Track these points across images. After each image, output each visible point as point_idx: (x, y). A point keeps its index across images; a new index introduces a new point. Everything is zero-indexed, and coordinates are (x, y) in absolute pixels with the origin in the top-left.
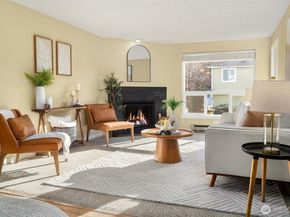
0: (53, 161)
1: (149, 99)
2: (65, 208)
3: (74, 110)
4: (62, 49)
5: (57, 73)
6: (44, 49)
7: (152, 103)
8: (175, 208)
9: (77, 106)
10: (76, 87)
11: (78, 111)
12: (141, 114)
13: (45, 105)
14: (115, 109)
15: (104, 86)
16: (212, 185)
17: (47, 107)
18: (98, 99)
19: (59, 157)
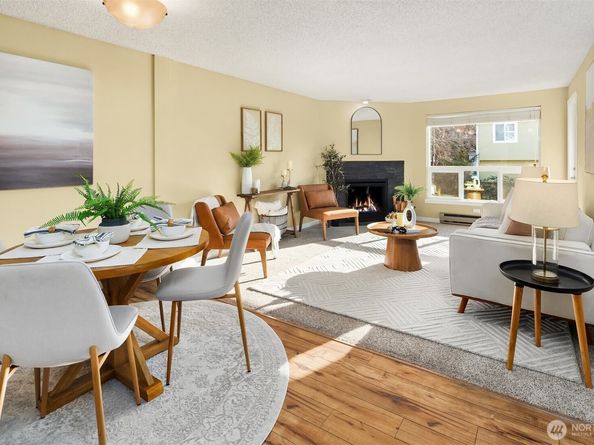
0: (260, 259)
1: (380, 176)
2: (273, 323)
3: (285, 193)
4: (273, 120)
5: (266, 150)
6: (252, 122)
7: (384, 182)
8: (407, 339)
9: (288, 188)
10: (288, 164)
11: (289, 195)
12: (369, 199)
13: (253, 189)
14: (336, 191)
15: (322, 162)
16: (462, 310)
17: (254, 192)
18: (314, 178)
19: (268, 253)
